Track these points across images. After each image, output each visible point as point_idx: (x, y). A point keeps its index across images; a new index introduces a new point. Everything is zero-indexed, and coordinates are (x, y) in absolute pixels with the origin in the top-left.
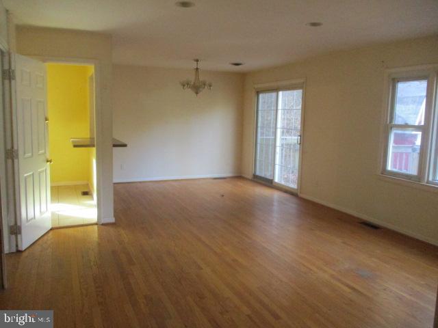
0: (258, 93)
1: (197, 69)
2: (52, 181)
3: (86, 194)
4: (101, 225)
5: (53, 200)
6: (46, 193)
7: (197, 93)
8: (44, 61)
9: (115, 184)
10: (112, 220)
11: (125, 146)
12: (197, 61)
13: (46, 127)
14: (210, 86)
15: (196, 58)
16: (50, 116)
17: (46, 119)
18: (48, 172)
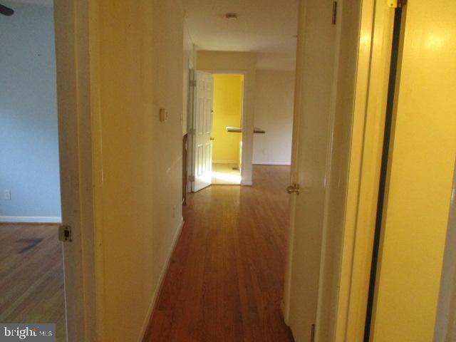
2: (213, 159)
3: (235, 169)
4: (242, 186)
5: (213, 170)
6: (209, 163)
8: (212, 73)
9: (254, 165)
10: (250, 183)
11: (263, 132)
13: (211, 116)
16: (214, 109)
17: (212, 111)
18: (211, 146)
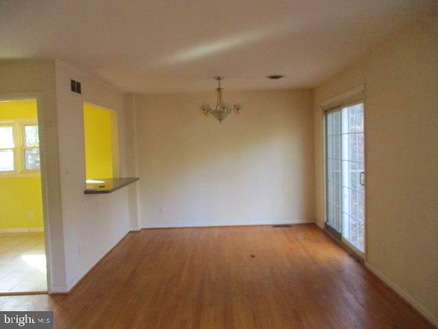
0: (326, 112)
1: (219, 89)
7: (220, 120)
12: (219, 79)
14: (238, 109)
15: (217, 76)
